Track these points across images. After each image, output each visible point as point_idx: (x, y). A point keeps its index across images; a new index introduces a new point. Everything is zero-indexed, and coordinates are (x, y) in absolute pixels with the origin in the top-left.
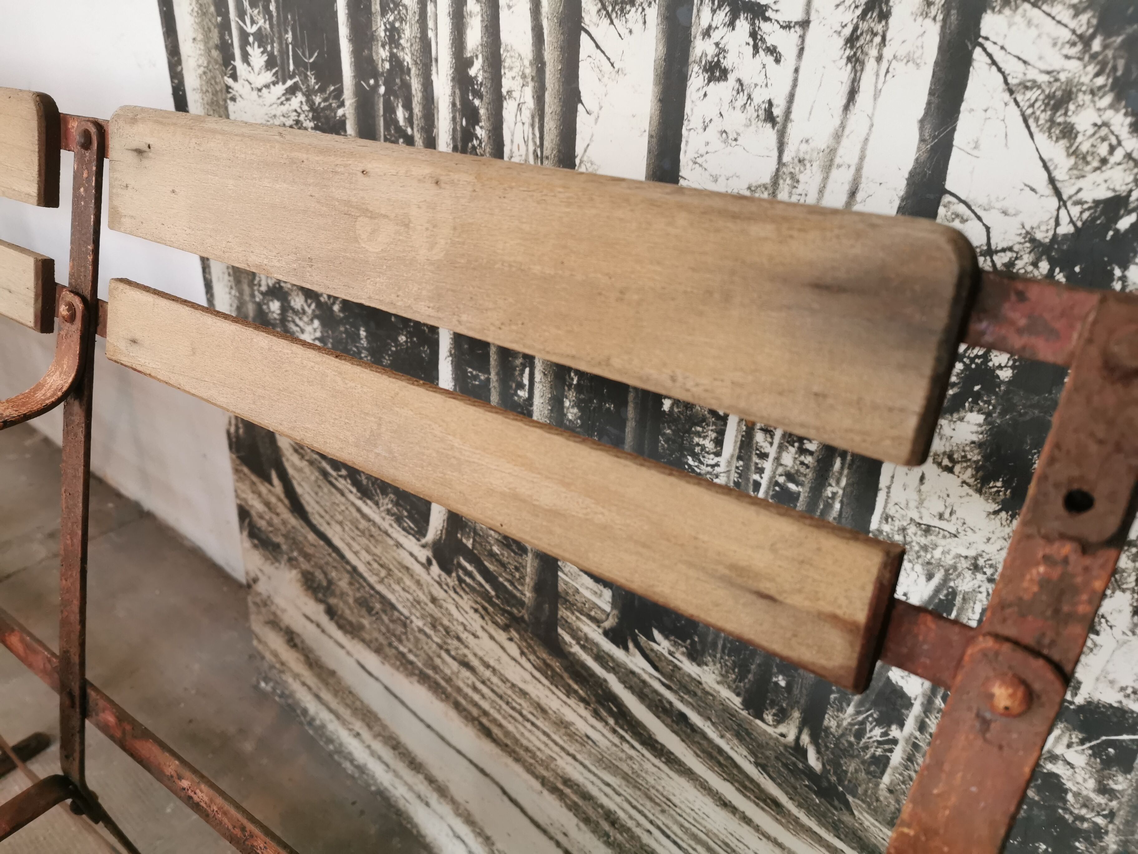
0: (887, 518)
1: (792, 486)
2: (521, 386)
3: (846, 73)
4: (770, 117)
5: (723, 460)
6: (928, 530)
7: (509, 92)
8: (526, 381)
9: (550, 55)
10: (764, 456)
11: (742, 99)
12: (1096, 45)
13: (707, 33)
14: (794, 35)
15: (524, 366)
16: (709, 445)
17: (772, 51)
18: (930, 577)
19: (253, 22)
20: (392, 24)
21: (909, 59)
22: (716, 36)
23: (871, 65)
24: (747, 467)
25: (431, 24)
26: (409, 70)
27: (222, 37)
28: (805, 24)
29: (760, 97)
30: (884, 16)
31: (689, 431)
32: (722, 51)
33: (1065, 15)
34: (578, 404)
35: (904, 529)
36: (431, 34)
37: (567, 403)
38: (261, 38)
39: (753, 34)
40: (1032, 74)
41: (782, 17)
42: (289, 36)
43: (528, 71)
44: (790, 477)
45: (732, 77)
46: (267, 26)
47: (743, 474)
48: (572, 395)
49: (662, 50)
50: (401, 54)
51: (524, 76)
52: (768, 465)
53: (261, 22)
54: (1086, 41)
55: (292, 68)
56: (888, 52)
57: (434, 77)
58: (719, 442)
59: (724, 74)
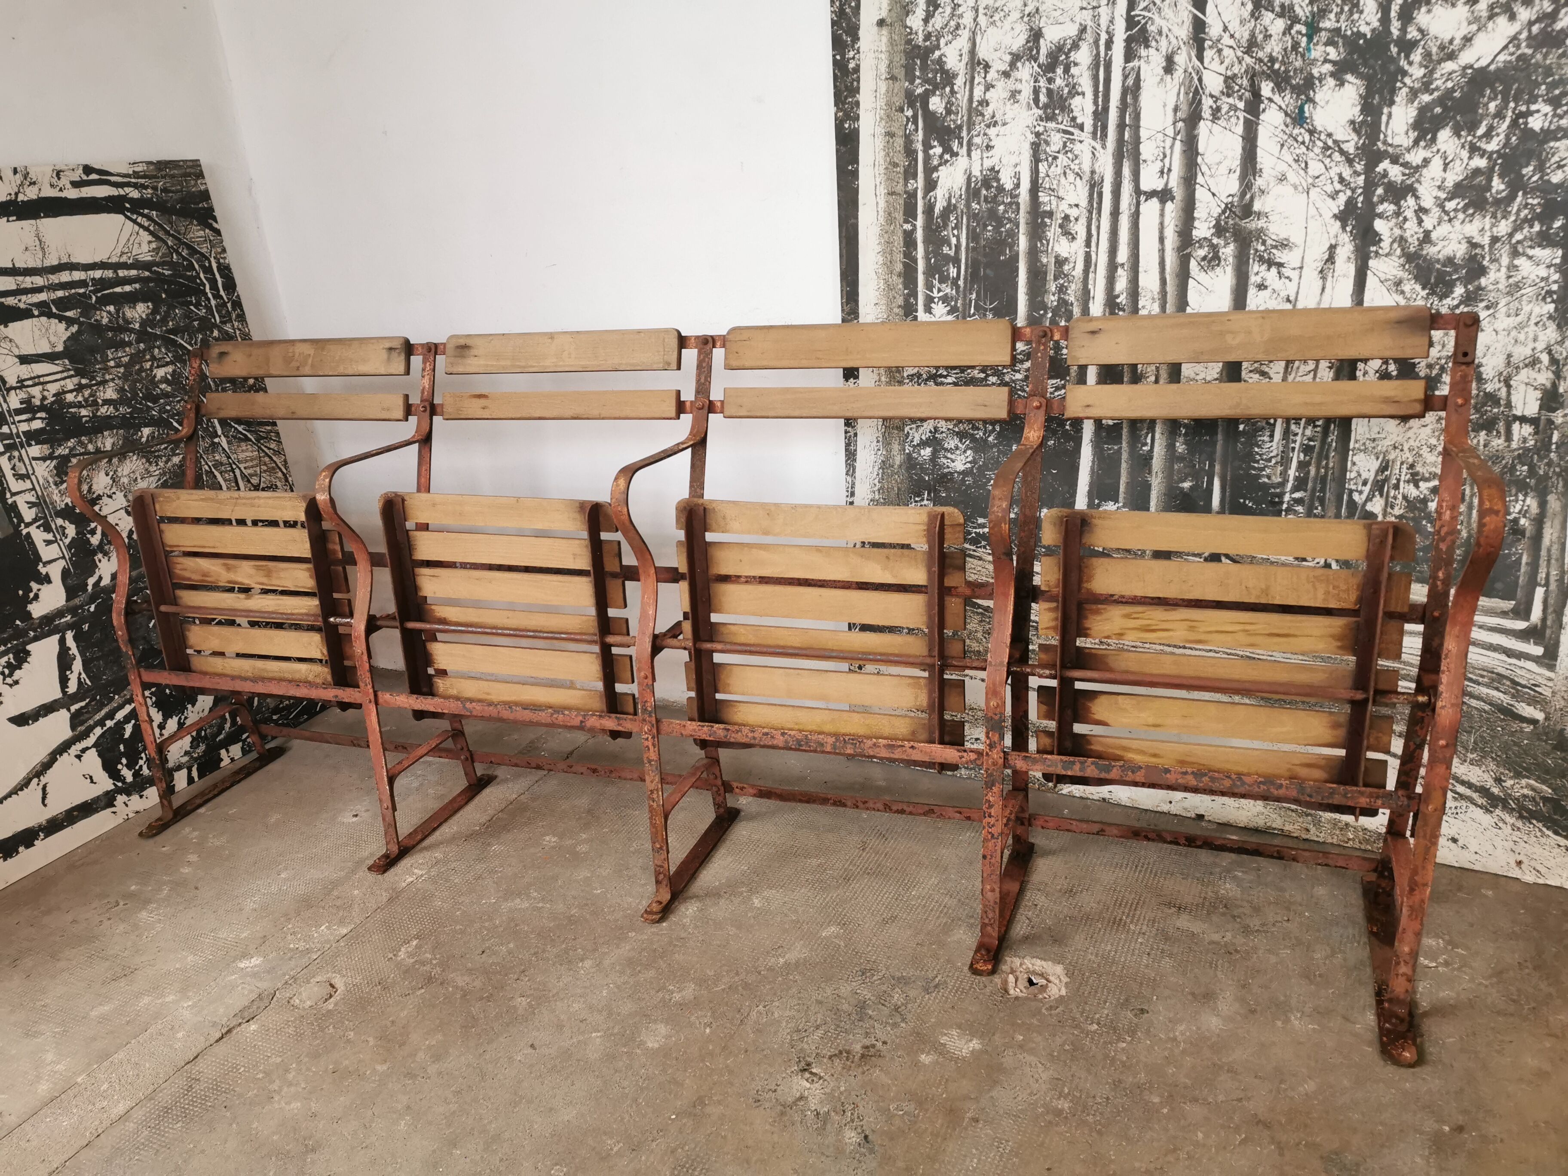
0: (1356, 441)
1: (1312, 443)
2: (1146, 444)
3: (1320, 282)
4: (1288, 300)
5: (1274, 444)
6: (1374, 440)
7: (1143, 307)
8: (1149, 441)
9: (1170, 288)
10: (1296, 435)
11: (1275, 295)
12: (1407, 267)
13: (1257, 274)
14: (1297, 272)
15: (1147, 434)
16: (1266, 438)
17: (1288, 278)
18: (1377, 458)
19: (939, 290)
20: (1062, 285)
21: (1344, 276)
22: (1261, 275)
23: (1329, 279)
24: (1288, 442)
25: (1091, 282)
26: (1072, 304)
27: (906, 300)
28: (1301, 268)
29: (1283, 294)
30: (1333, 263)
31: (1255, 436)
32: (1264, 279)
33: (1396, 259)
34: (1185, 443)
35: (1364, 444)
36: (1090, 286)
37: (1178, 444)
38: (945, 299)
39: (1279, 273)
40: (1388, 277)
41: (1292, 266)
42: (974, 296)
43: (1156, 296)
44: (1310, 439)
45: (1269, 289)
46: (954, 292)
47: (1286, 446)
48: (1181, 439)
49: (1234, 282)
50: (1067, 297)
51: (1153, 299)
52: (1298, 438)
53: (948, 290)
54: (1404, 266)
55: (972, 311)
56: (1336, 274)
57: (1091, 305)
58: (1272, 436)
59: (1266, 287)
